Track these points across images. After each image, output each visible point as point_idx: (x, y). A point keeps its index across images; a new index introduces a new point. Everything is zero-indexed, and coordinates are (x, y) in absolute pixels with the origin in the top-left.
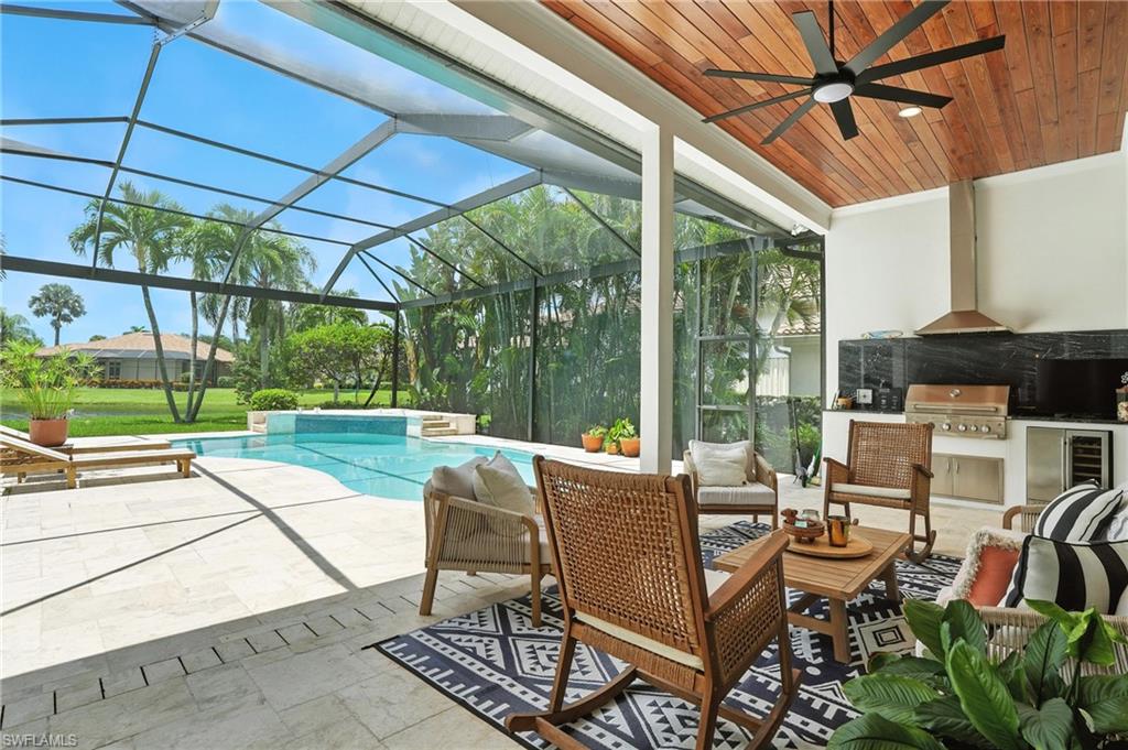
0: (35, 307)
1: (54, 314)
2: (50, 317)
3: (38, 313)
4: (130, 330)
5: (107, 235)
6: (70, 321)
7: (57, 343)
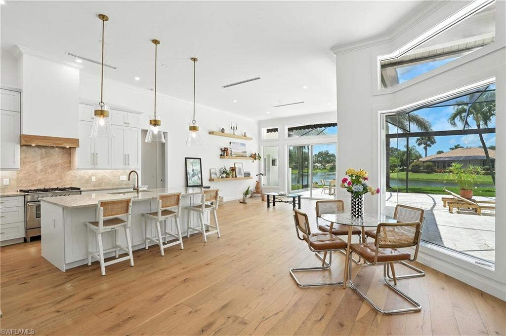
0: (418, 142)
1: (425, 144)
2: (423, 146)
3: (419, 145)
4: (454, 147)
5: (463, 115)
6: (430, 146)
7: (426, 156)
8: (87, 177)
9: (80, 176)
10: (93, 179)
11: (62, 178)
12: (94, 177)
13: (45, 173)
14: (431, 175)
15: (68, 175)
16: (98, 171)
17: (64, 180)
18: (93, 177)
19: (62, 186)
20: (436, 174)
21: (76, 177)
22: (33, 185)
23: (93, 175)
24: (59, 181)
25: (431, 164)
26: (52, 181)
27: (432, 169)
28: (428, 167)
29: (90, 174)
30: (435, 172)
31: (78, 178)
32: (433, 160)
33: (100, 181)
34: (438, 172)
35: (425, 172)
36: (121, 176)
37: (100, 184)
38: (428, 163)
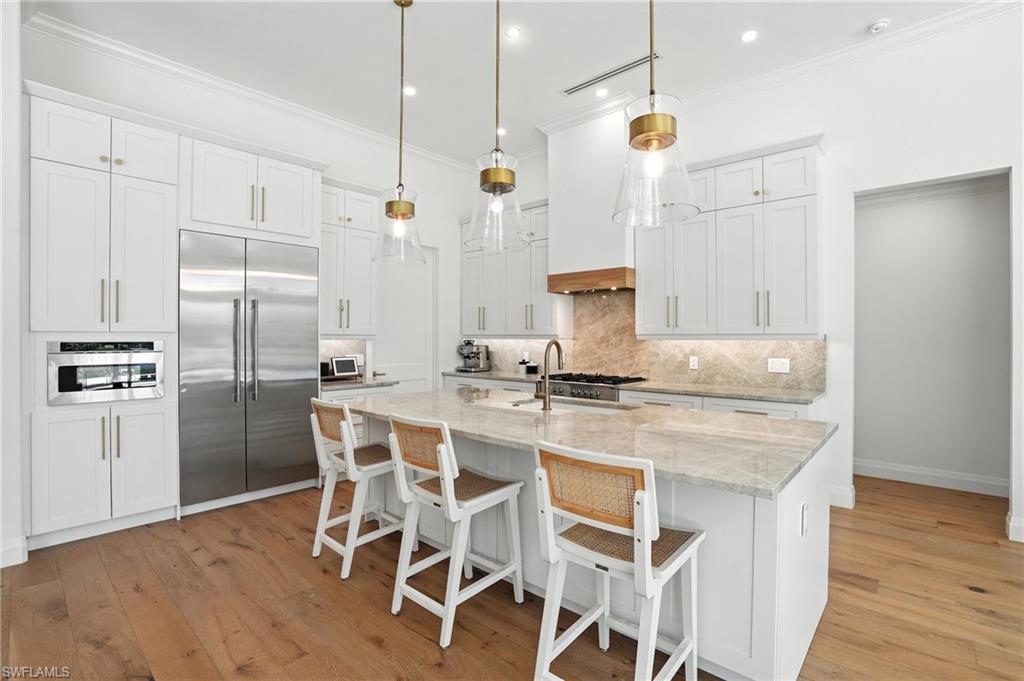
8: (680, 357)
9: (666, 354)
10: (694, 362)
11: (632, 357)
12: (696, 358)
13: (608, 345)
15: (643, 350)
16: (707, 342)
17: (636, 359)
18: (692, 358)
19: (633, 374)
21: (657, 355)
22: (591, 367)
23: (693, 353)
24: (628, 362)
26: (617, 362)
29: (687, 350)
31: (662, 357)
33: (710, 371)
36: (770, 360)
37: (710, 377)
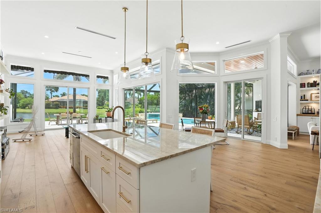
1: (50, 90)
3: (47, 90)
14: (58, 109)
20: (61, 109)
25: (58, 103)
27: (58, 106)
28: (56, 105)
30: (60, 108)
32: (58, 101)
34: (62, 108)
35: (54, 108)
38: (56, 102)
